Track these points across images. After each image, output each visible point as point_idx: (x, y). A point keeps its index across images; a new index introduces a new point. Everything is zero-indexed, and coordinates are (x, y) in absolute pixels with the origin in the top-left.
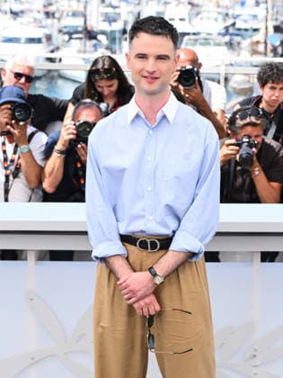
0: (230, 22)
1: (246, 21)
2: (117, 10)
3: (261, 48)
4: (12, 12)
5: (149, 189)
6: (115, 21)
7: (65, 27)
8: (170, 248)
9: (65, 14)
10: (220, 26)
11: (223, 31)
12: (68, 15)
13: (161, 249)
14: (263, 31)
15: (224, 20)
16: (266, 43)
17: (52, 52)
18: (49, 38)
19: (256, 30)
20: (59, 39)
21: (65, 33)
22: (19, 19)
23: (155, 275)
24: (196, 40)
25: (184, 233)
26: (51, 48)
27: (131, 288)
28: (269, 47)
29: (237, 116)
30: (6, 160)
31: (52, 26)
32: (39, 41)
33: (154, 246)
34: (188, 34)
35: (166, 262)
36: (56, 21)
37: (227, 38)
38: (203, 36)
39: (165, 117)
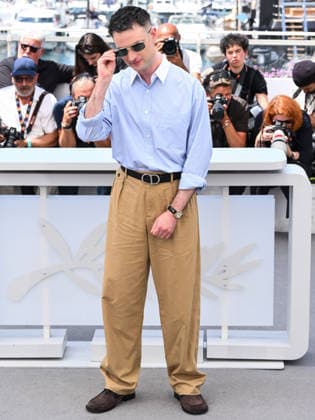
0: (207, 4)
1: (220, 3)
3: (233, 25)
6: (113, 3)
7: (72, 9)
10: (199, 7)
11: (202, 11)
14: (234, 11)
16: (237, 21)
18: (58, 18)
19: (228, 10)
20: (66, 19)
21: (71, 14)
22: (34, 3)
24: (179, 19)
28: (240, 25)
29: (211, 78)
30: (21, 119)
31: (61, 8)
32: (50, 20)
34: (173, 14)
36: (64, 4)
38: (185, 15)
39: (157, 78)
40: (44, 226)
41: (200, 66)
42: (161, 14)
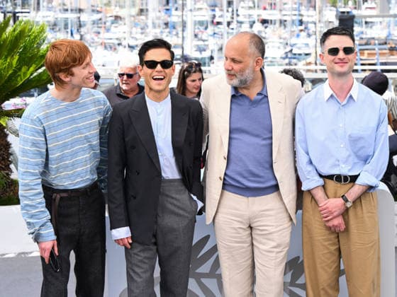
0: (288, 49)
1: (299, 48)
2: (206, 43)
3: (313, 67)
4: (129, 47)
6: (205, 50)
10: (282, 52)
11: (284, 56)
14: (313, 55)
15: (285, 48)
19: (307, 54)
23: (346, 201)
33: (346, 179)
37: (287, 61)
39: (351, 97)
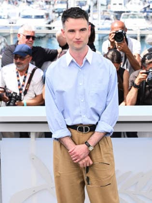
0: (147, 5)
4: (27, 2)
5: (82, 101)
6: (84, 5)
7: (56, 9)
8: (96, 131)
9: (56, 2)
11: (143, 10)
12: (58, 2)
13: (90, 131)
15: (144, 4)
17: (49, 23)
18: (47, 15)
20: (53, 16)
21: (56, 13)
22: (31, 5)
23: (89, 146)
24: (128, 15)
25: (103, 122)
26: (49, 21)
27: (77, 154)
29: (146, 58)
31: (49, 9)
32: (42, 17)
33: (86, 130)
34: (124, 12)
35: (94, 138)
36: (51, 6)
37: (145, 14)
38: (132, 13)
39: (87, 61)
40: (33, 159)
41: (140, 49)
42: (116, 12)
